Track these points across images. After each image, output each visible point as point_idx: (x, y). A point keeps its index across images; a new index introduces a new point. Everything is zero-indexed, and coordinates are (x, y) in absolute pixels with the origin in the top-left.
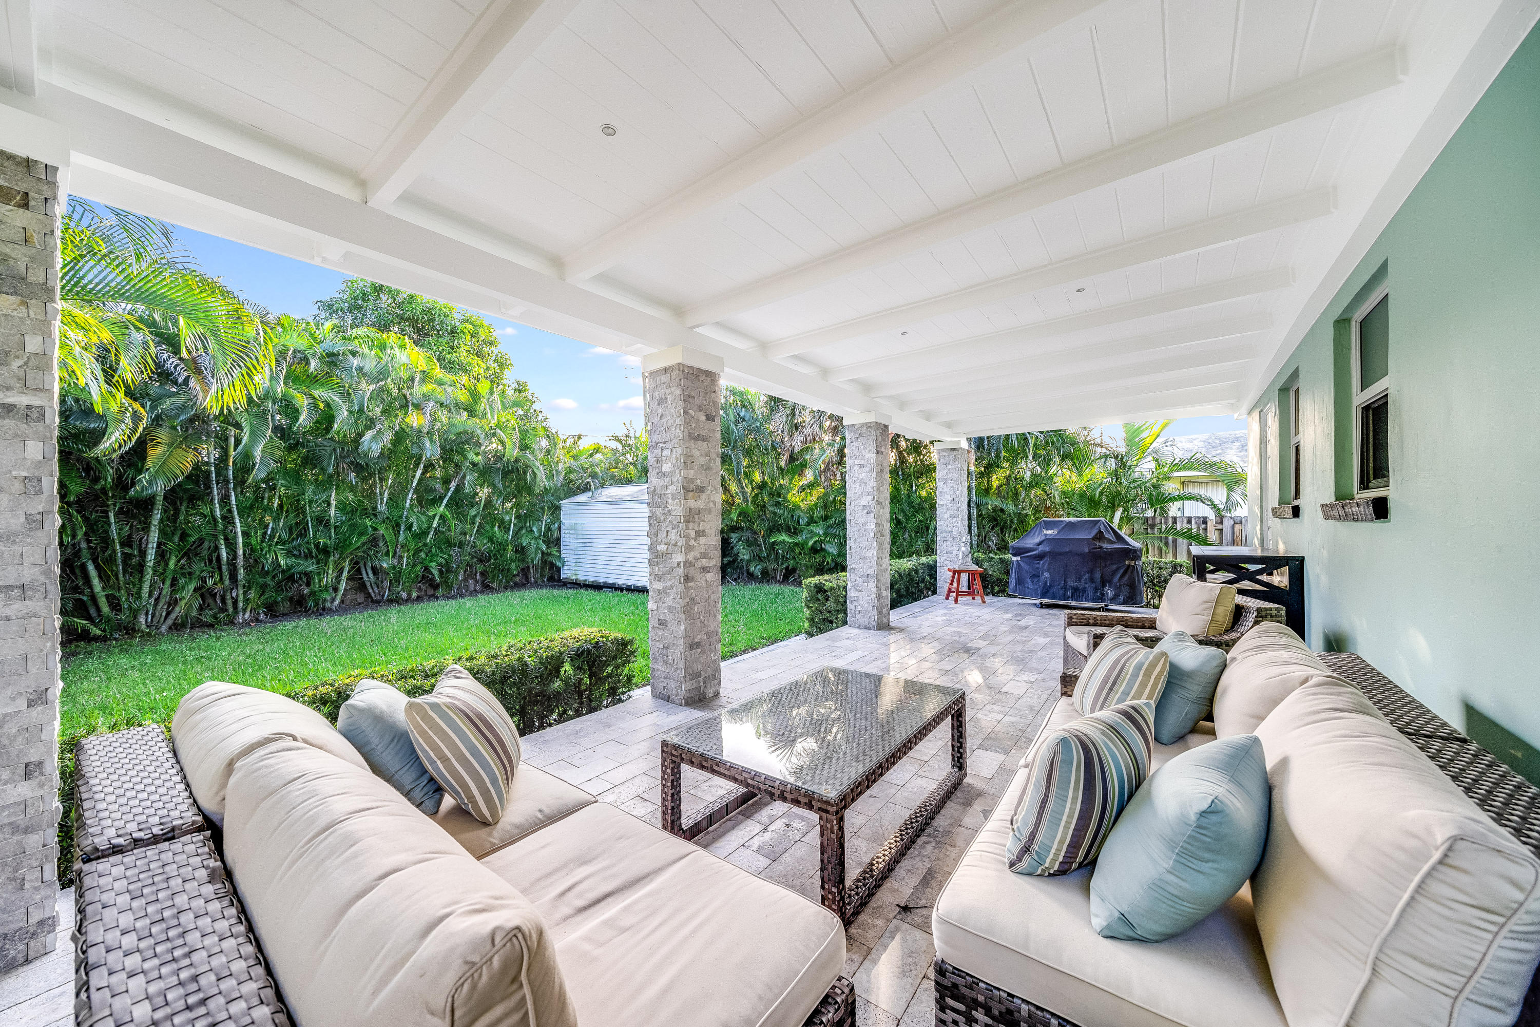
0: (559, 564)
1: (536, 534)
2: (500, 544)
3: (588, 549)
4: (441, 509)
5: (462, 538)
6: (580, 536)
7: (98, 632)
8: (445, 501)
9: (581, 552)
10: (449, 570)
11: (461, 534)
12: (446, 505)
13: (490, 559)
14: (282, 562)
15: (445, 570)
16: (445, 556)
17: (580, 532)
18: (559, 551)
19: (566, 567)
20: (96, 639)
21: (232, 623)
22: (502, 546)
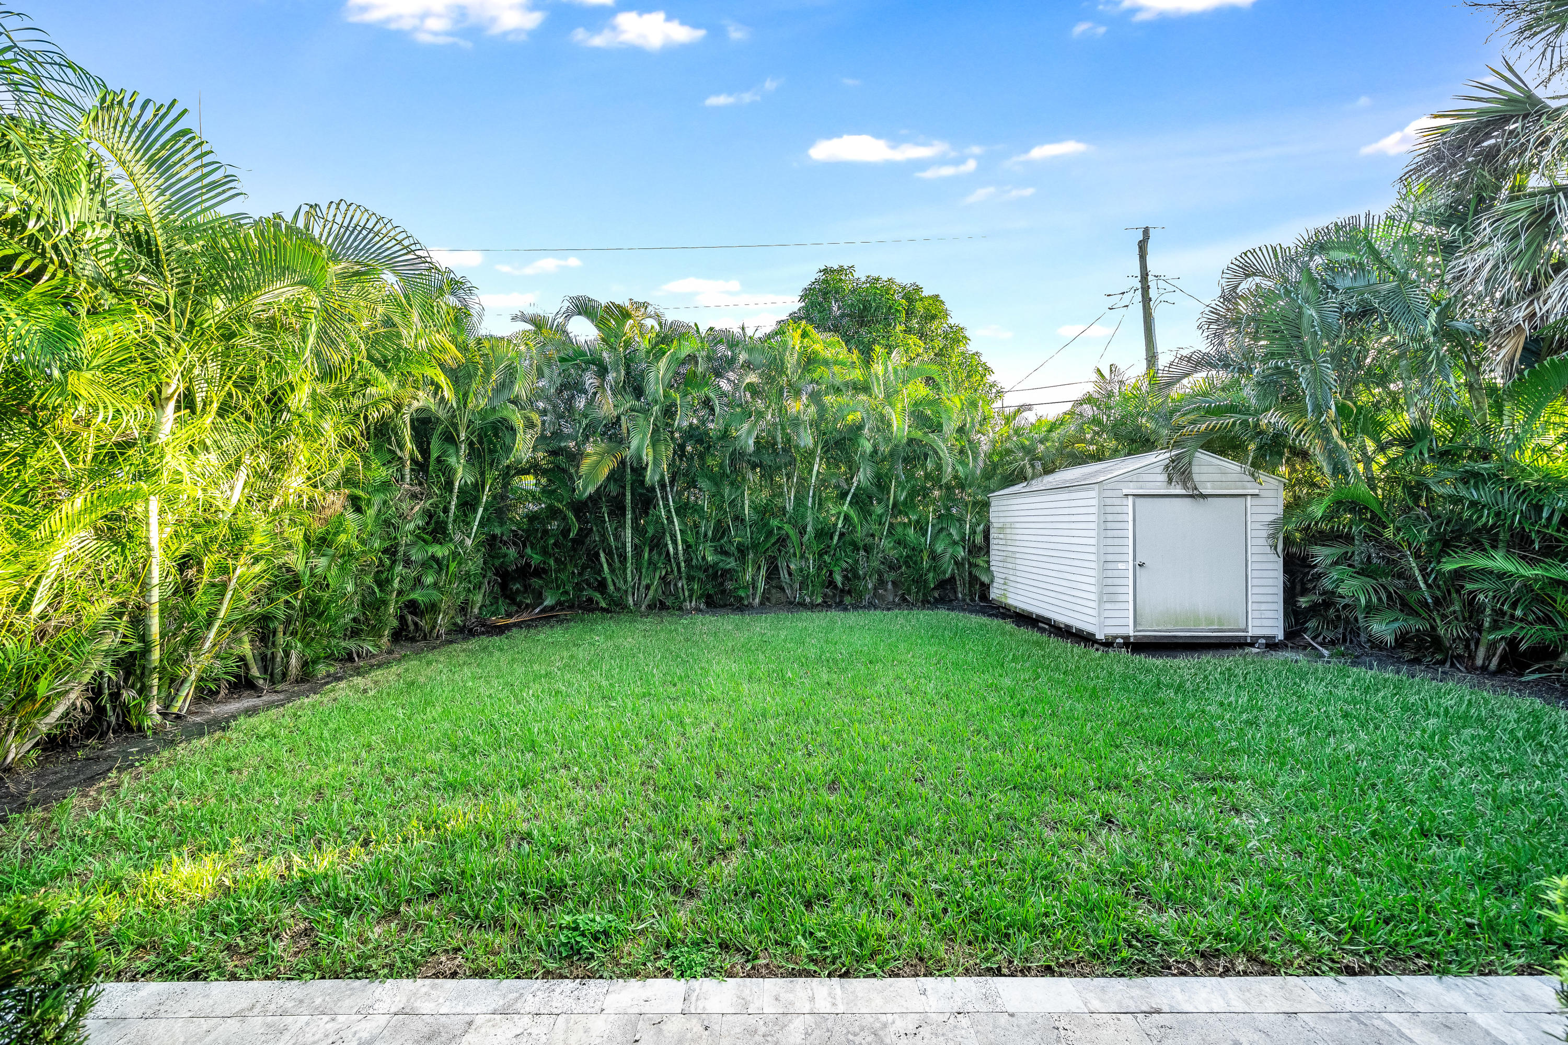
0: (985, 579)
1: (956, 537)
2: (913, 549)
3: (1018, 561)
4: (845, 508)
5: (869, 540)
6: (1009, 542)
7: (604, 605)
8: (849, 499)
9: (1010, 566)
10: (856, 576)
11: (867, 535)
12: (851, 503)
13: (900, 567)
14: (709, 559)
15: (851, 575)
16: (850, 561)
17: (1009, 537)
18: (988, 562)
19: (995, 585)
20: (603, 610)
21: (680, 609)
22: (916, 550)
